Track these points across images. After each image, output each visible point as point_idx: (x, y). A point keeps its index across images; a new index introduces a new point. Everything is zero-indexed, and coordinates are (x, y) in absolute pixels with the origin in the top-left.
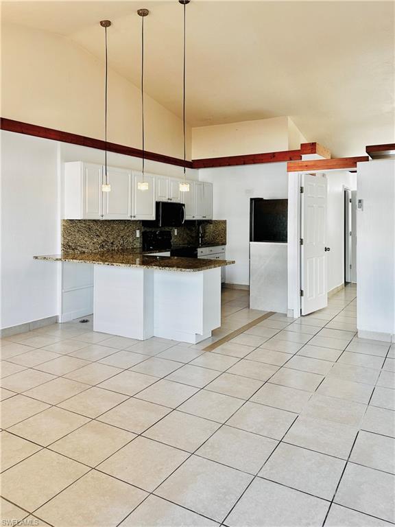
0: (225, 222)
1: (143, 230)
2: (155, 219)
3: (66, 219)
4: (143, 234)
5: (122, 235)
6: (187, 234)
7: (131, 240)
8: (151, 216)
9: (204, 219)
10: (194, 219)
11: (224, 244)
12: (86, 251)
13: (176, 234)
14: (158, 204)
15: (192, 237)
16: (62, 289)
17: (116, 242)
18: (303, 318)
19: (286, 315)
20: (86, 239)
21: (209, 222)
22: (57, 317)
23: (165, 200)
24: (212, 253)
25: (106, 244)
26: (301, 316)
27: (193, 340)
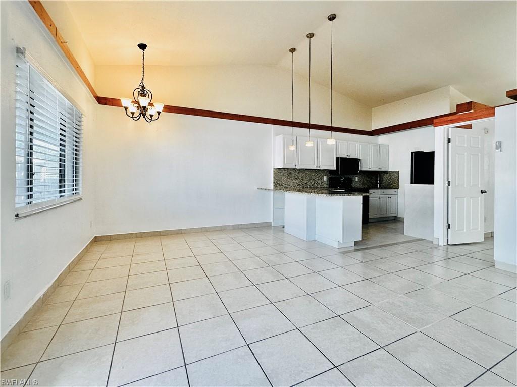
0: (398, 172)
1: (329, 176)
2: (335, 169)
3: (276, 168)
4: (330, 179)
5: (313, 178)
6: (367, 180)
7: (320, 182)
8: (333, 167)
9: (380, 170)
10: (370, 170)
11: (397, 188)
12: (288, 186)
13: (357, 180)
14: (338, 159)
15: (372, 183)
16: (274, 207)
17: (309, 183)
18: (449, 247)
19: (432, 242)
20: (288, 180)
21: (386, 172)
22: (271, 222)
23: (344, 156)
24: (383, 194)
25: (302, 184)
26: (448, 244)
27: (336, 246)
